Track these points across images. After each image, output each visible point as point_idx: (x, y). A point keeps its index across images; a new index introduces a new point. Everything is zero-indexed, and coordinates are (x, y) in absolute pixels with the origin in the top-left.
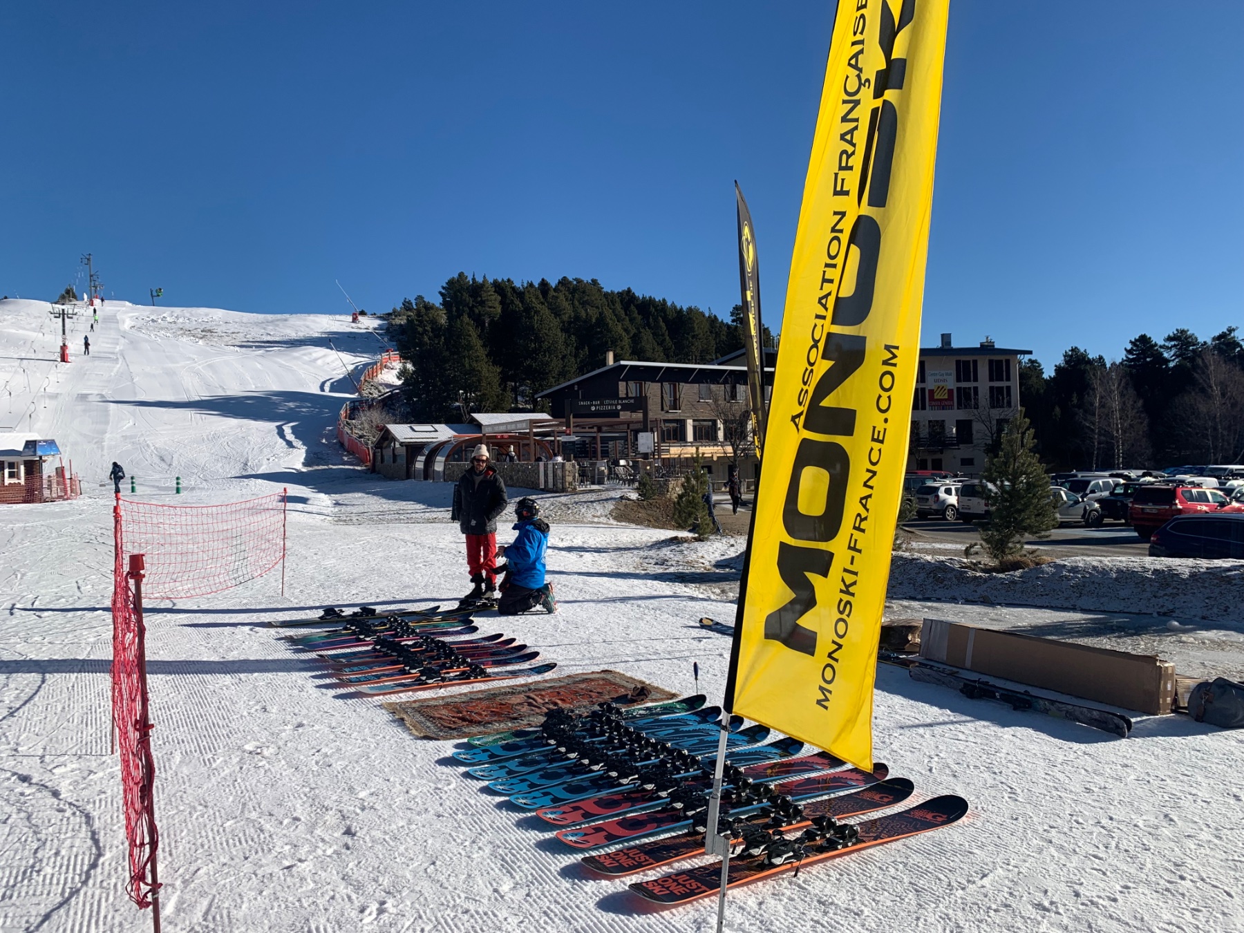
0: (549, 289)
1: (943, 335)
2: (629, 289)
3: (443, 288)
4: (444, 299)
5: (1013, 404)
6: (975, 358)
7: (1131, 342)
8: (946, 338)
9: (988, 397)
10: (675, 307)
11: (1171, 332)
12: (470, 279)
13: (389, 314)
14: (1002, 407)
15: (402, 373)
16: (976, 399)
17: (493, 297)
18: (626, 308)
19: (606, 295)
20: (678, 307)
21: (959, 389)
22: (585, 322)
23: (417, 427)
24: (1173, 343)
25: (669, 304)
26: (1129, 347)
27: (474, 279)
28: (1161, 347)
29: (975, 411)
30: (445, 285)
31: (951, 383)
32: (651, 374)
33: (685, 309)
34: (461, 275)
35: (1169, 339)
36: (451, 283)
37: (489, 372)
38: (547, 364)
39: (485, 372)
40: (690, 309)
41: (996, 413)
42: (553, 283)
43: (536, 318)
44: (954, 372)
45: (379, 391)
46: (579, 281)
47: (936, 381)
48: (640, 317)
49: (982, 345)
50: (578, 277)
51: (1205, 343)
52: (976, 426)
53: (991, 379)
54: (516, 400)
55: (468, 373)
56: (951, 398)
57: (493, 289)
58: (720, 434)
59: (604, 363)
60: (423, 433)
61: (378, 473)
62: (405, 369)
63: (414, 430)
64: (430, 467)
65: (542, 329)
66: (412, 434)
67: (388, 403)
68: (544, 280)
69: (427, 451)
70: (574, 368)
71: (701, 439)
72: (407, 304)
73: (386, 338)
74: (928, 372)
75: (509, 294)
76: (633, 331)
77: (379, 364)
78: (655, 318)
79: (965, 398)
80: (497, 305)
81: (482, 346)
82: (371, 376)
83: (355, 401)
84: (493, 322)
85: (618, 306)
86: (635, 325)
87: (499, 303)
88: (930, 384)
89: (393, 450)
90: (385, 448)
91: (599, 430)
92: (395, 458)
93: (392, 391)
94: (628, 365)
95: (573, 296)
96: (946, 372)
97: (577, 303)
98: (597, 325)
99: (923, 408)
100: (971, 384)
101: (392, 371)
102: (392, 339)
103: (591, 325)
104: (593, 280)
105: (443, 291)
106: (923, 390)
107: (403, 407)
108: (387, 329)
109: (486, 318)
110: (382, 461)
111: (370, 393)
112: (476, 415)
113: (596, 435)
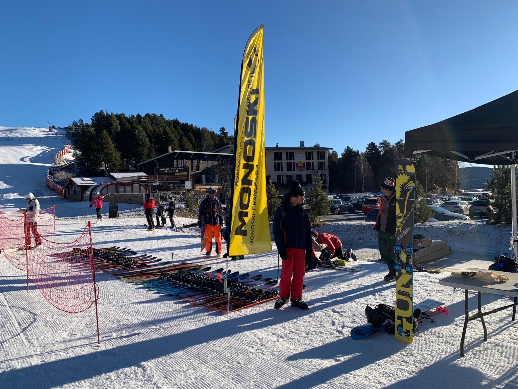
0: (141, 118)
1: (301, 142)
2: (177, 119)
3: (93, 117)
4: (93, 122)
5: (326, 168)
6: (312, 151)
7: (368, 145)
8: (302, 143)
9: (317, 166)
10: (197, 127)
11: (382, 141)
12: (105, 113)
13: (67, 128)
14: (322, 169)
15: (75, 155)
16: (313, 167)
17: (116, 121)
18: (175, 127)
19: (167, 121)
20: (198, 128)
21: (307, 163)
22: (158, 133)
23: (85, 179)
24: (382, 145)
25: (194, 126)
26: (367, 146)
27: (107, 113)
28: (378, 147)
29: (312, 171)
30: (93, 116)
31: (304, 160)
32: (187, 156)
33: (201, 128)
34: (101, 111)
35: (381, 144)
36: (96, 114)
37: (116, 155)
38: (142, 151)
39: (114, 154)
40: (203, 128)
41: (320, 172)
42: (143, 115)
43: (136, 131)
44: (305, 156)
45: (64, 163)
46: (154, 115)
47: (298, 159)
48: (182, 131)
49: (315, 146)
50: (154, 113)
51: (393, 145)
52: (313, 177)
53: (318, 159)
54: (128, 166)
55: (106, 155)
56: (304, 166)
57: (116, 118)
58: (217, 181)
59: (167, 151)
60: (88, 181)
61: (67, 199)
62: (76, 153)
63: (84, 180)
64: (93, 196)
65: (139, 136)
66: (83, 182)
67: (69, 168)
68: (138, 114)
69: (90, 189)
70: (154, 153)
71: (209, 183)
72: (75, 124)
73: (66, 139)
74: (295, 156)
75: (123, 120)
76: (179, 137)
77: (63, 150)
78: (188, 132)
79: (309, 166)
80: (118, 125)
81: (113, 143)
82: (60, 156)
83: (53, 167)
84: (117, 133)
85: (172, 126)
86: (180, 135)
87: (119, 124)
88: (296, 161)
89: (74, 189)
90: (70, 188)
91: (168, 179)
92: (75, 192)
93: (70, 163)
94: (177, 152)
95: (152, 122)
96: (301, 156)
97: (154, 125)
98: (163, 135)
99: (294, 170)
100: (311, 161)
101: (69, 153)
102: (69, 139)
103: (161, 135)
104: (160, 115)
105: (93, 118)
106: (294, 163)
107: (77, 170)
108: (66, 135)
109: (113, 130)
110: (69, 193)
111: (60, 163)
112: (112, 174)
113: (166, 181)
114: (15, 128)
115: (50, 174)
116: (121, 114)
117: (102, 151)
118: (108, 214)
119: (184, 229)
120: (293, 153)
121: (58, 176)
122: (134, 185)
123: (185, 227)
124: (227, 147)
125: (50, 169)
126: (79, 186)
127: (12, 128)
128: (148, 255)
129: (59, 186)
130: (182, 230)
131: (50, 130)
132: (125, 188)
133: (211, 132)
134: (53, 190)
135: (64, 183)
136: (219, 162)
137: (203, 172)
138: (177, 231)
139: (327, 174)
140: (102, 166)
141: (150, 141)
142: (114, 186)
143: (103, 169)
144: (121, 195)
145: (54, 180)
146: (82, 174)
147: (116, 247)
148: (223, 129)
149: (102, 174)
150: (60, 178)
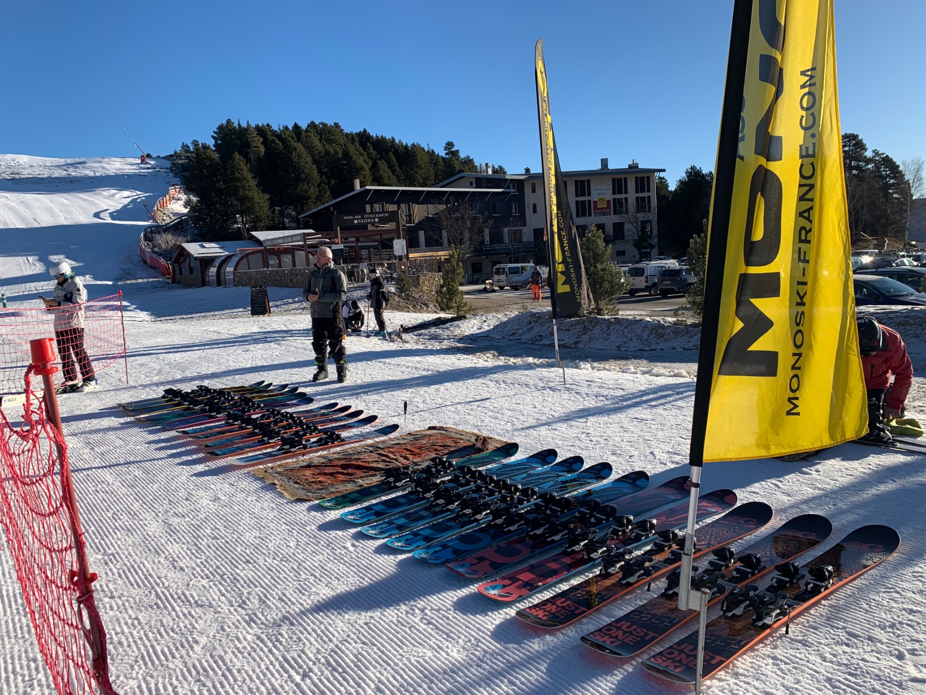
0: (301, 131)
1: (602, 160)
2: (365, 130)
3: (215, 132)
4: (216, 142)
5: (652, 209)
6: (625, 176)
8: (604, 162)
9: (635, 204)
10: (402, 144)
12: (236, 124)
13: (171, 156)
14: (645, 211)
15: (187, 204)
16: (627, 207)
17: (256, 139)
18: (363, 145)
19: (347, 135)
20: (404, 144)
21: (614, 200)
22: (333, 156)
23: (206, 245)
25: (397, 141)
27: (239, 125)
29: (626, 216)
30: (216, 130)
31: (609, 196)
32: (389, 197)
33: (409, 145)
34: (229, 121)
36: (221, 128)
37: (261, 200)
38: (306, 191)
39: (257, 199)
40: (413, 145)
41: (641, 216)
42: (304, 126)
43: (294, 153)
44: (611, 187)
45: (170, 218)
46: (324, 125)
47: (598, 194)
48: (375, 152)
49: (630, 167)
50: (323, 121)
52: (627, 227)
53: (637, 192)
54: (283, 220)
55: (243, 200)
56: (609, 207)
57: (256, 132)
58: (445, 241)
59: (352, 188)
60: (212, 249)
61: (179, 283)
62: (190, 200)
63: (205, 247)
64: (222, 276)
65: (300, 162)
66: (204, 250)
67: (179, 227)
68: (296, 124)
69: (217, 263)
70: (328, 193)
71: (432, 245)
72: (185, 147)
73: (171, 175)
74: (592, 188)
75: (269, 136)
76: (371, 164)
77: (167, 196)
78: (387, 152)
79: (619, 206)
80: (260, 145)
81: (253, 178)
82: (163, 206)
83: (151, 227)
84: (259, 159)
85: (357, 144)
86: (372, 159)
87: (262, 143)
88: (594, 197)
89: (189, 264)
90: (182, 262)
91: (358, 240)
92: (191, 270)
93: (181, 218)
94: (371, 190)
95: (321, 137)
96: (604, 187)
97: (325, 143)
98: (343, 159)
99: (590, 215)
100: (623, 196)
101: (179, 202)
102: (176, 175)
103: (338, 159)
104: (335, 124)
105: (215, 135)
106: (589, 201)
107: (192, 230)
108: (171, 168)
109: (252, 156)
110: (181, 273)
111: (163, 220)
112: (254, 233)
113: (354, 244)
114: (82, 160)
115: (146, 238)
116: (265, 124)
117: (236, 194)
118: (250, 308)
119: (404, 336)
120: (589, 181)
121: (160, 242)
122: (297, 253)
123: (406, 330)
124: (462, 177)
125: (145, 230)
126: (196, 258)
127: (78, 160)
128: (342, 403)
129: (162, 260)
130: (401, 339)
131: (143, 161)
132: (279, 260)
133: (428, 151)
134: (154, 267)
135: (171, 254)
136: (449, 205)
137: (420, 225)
138: (392, 341)
139: (655, 219)
140: (236, 222)
141: (320, 172)
142: (260, 255)
143: (239, 228)
144: (273, 271)
145: (152, 249)
146: (201, 237)
147: (263, 382)
148: (450, 145)
149: (237, 236)
150: (164, 246)
